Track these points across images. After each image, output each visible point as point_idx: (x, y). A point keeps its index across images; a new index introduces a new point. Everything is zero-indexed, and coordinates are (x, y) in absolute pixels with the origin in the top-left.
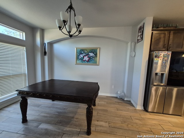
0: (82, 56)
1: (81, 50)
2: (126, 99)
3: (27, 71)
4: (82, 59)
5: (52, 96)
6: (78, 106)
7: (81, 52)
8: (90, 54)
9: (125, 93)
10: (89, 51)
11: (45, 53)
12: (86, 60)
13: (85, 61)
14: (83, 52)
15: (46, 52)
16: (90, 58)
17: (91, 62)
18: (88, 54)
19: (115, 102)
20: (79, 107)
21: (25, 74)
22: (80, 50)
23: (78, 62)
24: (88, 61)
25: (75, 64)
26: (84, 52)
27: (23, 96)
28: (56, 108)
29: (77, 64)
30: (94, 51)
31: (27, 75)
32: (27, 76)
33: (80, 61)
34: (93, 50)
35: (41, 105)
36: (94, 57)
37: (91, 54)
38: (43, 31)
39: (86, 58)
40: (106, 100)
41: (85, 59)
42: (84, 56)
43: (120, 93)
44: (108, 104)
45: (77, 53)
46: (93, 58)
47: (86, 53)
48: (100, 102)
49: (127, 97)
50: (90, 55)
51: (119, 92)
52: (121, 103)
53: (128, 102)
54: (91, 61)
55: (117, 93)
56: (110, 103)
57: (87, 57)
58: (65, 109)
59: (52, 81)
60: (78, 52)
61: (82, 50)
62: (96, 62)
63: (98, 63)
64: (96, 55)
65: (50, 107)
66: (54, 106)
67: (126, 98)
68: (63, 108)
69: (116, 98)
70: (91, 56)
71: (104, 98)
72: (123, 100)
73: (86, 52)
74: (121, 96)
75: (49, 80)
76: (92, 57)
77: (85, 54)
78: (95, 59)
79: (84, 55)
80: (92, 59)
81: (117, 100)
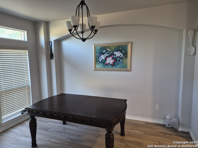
0: (103, 57)
1: (101, 48)
2: (180, 129)
3: (30, 82)
4: (104, 62)
5: (64, 117)
6: (98, 133)
7: (101, 51)
8: (115, 53)
9: (179, 120)
10: (113, 48)
11: (52, 56)
12: (110, 63)
13: (108, 64)
14: (104, 51)
15: (53, 54)
16: (115, 60)
17: (117, 66)
18: (113, 54)
19: (160, 132)
20: (99, 135)
21: (28, 86)
22: (99, 48)
23: (98, 66)
24: (113, 65)
25: (94, 70)
26: (106, 51)
27: (32, 115)
28: (69, 133)
29: (96, 69)
30: (122, 49)
31: (30, 87)
32: (31, 89)
33: (101, 65)
34: (120, 46)
35: (50, 129)
36: (123, 58)
37: (118, 54)
38: (47, 24)
39: (110, 61)
40: (144, 129)
41: (108, 62)
42: (107, 57)
43: (169, 118)
44: (146, 134)
45: (95, 52)
46: (120, 59)
47: (110, 52)
48: (132, 131)
49: (183, 126)
50: (116, 55)
51: (167, 117)
52: (170, 134)
53: (185, 135)
54: (118, 64)
55: (165, 118)
56: (149, 133)
57: (111, 58)
58: (80, 136)
59: (62, 96)
60: (98, 51)
61: (103, 48)
62: (126, 67)
63: (129, 68)
64: (125, 54)
65: (60, 132)
66: (66, 131)
67: (180, 127)
68: (77, 134)
69: (164, 126)
70: (118, 57)
71: (141, 126)
72: (176, 130)
73: (110, 50)
74: (170, 123)
75: (58, 96)
76: (118, 59)
77: (109, 54)
78: (125, 60)
79: (106, 55)
80: (119, 61)
81: (164, 129)
